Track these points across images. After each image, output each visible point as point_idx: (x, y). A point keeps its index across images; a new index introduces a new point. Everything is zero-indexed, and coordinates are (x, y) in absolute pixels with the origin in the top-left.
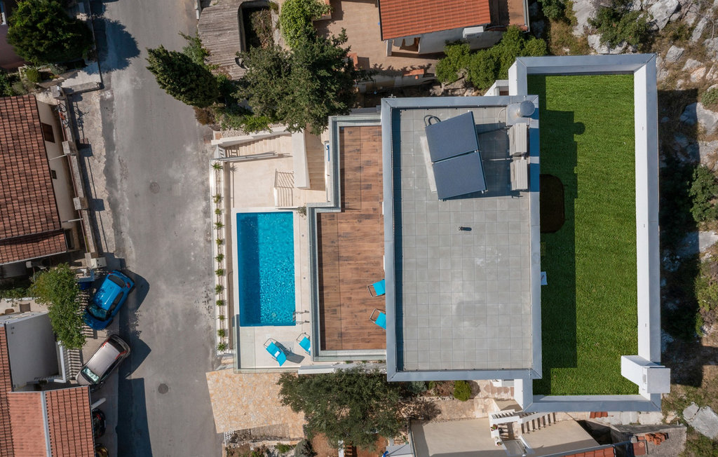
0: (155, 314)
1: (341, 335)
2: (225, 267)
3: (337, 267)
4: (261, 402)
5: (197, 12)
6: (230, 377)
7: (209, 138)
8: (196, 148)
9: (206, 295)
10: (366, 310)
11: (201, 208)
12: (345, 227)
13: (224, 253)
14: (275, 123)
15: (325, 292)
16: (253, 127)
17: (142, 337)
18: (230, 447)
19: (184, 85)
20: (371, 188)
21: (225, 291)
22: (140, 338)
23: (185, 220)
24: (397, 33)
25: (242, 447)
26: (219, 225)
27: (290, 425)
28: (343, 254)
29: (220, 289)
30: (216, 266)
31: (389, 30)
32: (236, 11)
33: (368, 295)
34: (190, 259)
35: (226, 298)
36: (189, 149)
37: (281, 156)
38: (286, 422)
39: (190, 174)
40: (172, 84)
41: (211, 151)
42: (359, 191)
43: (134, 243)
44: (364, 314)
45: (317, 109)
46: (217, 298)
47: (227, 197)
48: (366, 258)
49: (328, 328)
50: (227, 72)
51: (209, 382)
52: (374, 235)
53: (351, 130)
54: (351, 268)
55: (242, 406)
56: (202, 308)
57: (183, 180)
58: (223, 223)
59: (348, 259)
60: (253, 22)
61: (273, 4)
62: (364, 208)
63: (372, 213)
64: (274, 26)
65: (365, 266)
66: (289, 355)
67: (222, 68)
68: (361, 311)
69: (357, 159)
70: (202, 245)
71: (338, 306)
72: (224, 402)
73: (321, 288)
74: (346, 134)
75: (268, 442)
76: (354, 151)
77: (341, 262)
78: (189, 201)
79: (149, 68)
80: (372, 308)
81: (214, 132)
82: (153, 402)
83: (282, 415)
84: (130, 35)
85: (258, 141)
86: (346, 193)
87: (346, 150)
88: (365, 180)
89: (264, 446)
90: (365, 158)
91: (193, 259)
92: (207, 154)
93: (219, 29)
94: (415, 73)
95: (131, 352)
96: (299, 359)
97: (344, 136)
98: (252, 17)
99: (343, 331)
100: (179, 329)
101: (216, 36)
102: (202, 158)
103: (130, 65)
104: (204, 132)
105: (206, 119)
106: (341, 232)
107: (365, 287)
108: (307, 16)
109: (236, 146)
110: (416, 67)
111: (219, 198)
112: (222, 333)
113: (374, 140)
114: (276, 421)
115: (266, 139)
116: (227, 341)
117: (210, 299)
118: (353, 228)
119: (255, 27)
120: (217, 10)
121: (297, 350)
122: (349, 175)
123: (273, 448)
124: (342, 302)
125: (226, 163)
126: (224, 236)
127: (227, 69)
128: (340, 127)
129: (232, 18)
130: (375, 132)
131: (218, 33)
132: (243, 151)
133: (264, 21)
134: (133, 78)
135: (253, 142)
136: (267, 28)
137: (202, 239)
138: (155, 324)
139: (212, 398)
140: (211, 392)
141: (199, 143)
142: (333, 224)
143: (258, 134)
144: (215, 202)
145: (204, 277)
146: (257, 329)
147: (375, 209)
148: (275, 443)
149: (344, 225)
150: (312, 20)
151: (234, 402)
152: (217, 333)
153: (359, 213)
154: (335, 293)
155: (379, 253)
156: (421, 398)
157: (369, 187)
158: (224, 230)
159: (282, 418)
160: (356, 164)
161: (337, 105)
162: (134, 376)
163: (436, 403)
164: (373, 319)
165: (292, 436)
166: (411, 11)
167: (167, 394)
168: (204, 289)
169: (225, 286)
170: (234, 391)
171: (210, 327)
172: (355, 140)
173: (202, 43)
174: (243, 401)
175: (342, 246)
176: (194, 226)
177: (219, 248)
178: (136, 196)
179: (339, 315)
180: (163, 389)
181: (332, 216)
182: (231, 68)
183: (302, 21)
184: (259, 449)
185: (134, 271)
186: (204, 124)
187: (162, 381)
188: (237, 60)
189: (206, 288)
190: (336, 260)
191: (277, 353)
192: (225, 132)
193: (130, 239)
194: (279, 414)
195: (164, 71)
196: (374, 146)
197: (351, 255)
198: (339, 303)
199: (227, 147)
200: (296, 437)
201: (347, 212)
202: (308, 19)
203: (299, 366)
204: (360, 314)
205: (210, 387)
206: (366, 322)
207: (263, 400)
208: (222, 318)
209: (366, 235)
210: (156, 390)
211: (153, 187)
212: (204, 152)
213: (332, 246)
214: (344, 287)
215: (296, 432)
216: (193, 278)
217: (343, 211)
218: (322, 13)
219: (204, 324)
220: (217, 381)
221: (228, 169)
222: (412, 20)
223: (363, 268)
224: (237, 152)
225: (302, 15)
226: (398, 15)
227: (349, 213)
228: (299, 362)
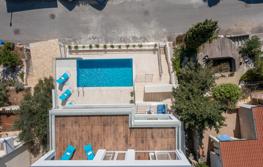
0: (87, 13)
1: (64, 126)
2: (108, 49)
3: (100, 124)
4: (44, 65)
5: (229, 36)
6: (56, 50)
7: (169, 40)
8: (165, 33)
9: (96, 37)
10: (77, 139)
11: (137, 35)
12: (121, 129)
13: (114, 49)
14: (176, 75)
15: (87, 117)
16: (174, 64)
17: (77, 7)
18: (24, 49)
19: (197, 36)
20: (142, 143)
21: (96, 49)
22: (76, 6)
23: (131, 28)
24: (223, 150)
25: (24, 55)
26: (128, 46)
27: (33, 78)
28: (107, 128)
29: (97, 46)
30: (109, 45)
31: (224, 146)
32: (231, 56)
33: (85, 140)
34: (113, 30)
35: (93, 49)
36: (164, 30)
37: (160, 76)
38: (35, 77)
39: (153, 30)
40: (198, 31)
41: (163, 41)
42: (141, 136)
43: (121, 4)
44: (75, 138)
45: (185, 113)
46: (93, 45)
47: (141, 49)
48: (104, 140)
49: (67, 119)
50: (201, 52)
51: (54, 40)
52: (117, 144)
53: (173, 133)
54: (99, 132)
55: (42, 56)
56: (90, 35)
57: (150, 27)
58: (129, 48)
59: (104, 130)
60: (225, 63)
61: (234, 74)
62: (131, 139)
63: (129, 143)
64: (222, 74)
65: (100, 139)
66: (63, 84)
67: (203, 49)
68: (76, 137)
69: (158, 136)
70: (120, 36)
71: (79, 124)
72: (44, 47)
73: (88, 116)
74: (171, 130)
75: (26, 68)
76: (162, 134)
77: (102, 126)
78: (140, 30)
79: (206, 20)
80: (78, 142)
81: (172, 42)
82: (47, 11)
83: (38, 75)
84: (218, 2)
85: (168, 64)
86: (139, 129)
87: (163, 130)
88: (146, 140)
89: (24, 65)
90: (158, 140)
91: (113, 31)
92: (162, 38)
93: (222, 47)
94: (201, 151)
95: (69, 1)
96: (61, 89)
97: (170, 129)
98: (227, 63)
99: (66, 127)
100: (80, 24)
101: (219, 47)
102: (160, 36)
103: (204, 3)
104: (172, 37)
105: (179, 40)
106: (118, 127)
107: (89, 139)
108: (231, 98)
109: (165, 53)
110: (203, 150)
111: (141, 46)
112: (76, 47)
113: (168, 145)
114: (35, 72)
115: (169, 68)
116: (73, 49)
117: (94, 39)
118: (121, 133)
119: (222, 65)
120: (231, 47)
121: (65, 88)
122: (149, 131)
123: (22, 71)
124: (81, 126)
125: (157, 49)
126: (122, 48)
127: (202, 51)
128: (175, 127)
129: (227, 54)
130: (172, 146)
131: (220, 47)
132: (163, 56)
133: (224, 69)
134: (198, 4)
135: (167, 62)
136: (221, 70)
137: (122, 36)
138: (82, 13)
139: (46, 42)
140: (49, 41)
141: (167, 35)
142: (123, 122)
143: (171, 65)
144: (139, 45)
145: (105, 36)
146: (75, 68)
147: (130, 145)
148: (25, 71)
149: (122, 128)
150: (228, 100)
151: (44, 52)
152: (76, 45)
153: (129, 136)
154: (86, 123)
155: (107, 147)
156: (42, 148)
157: (143, 142)
158: (126, 48)
159: (36, 75)
160: (155, 135)
161: (187, 124)
162: (59, 3)
163: (39, 155)
164: (72, 144)
165: (28, 79)
166: (234, 158)
167: (50, 18)
168: (99, 36)
169: (99, 49)
170: (49, 52)
171: (81, 39)
172: (168, 134)
173: (216, 39)
174: (45, 57)
175: (111, 127)
176: (128, 32)
177: (117, 46)
178: (143, 5)
179: (74, 125)
180: (53, 16)
181: (127, 122)
182: (203, 53)
183: (228, 95)
184: (22, 63)
185: (107, 3)
186: (176, 39)
187: (56, 16)
188: (207, 56)
189: (99, 37)
190: (103, 124)
191: (63, 78)
192: (172, 49)
193: (122, 2)
194: (38, 73)
195: (205, 28)
196: (165, 145)
197: (106, 132)
198: (80, 125)
199: (165, 48)
200: (28, 81)
201: (129, 130)
202: (229, 98)
203: (57, 88)
204: (75, 136)
205: (51, 40)
206: (71, 139)
207: (45, 66)
208: (84, 47)
209: (117, 140)
210: (52, 13)
211: (147, 13)
212: (163, 37)
213: (111, 122)
214: (89, 128)
215: (30, 81)
216: (104, 31)
217: (130, 128)
218: (232, 104)
219: (82, 36)
220: (54, 44)
221: (154, 51)
222: (230, 158)
223: (99, 138)
224: (162, 53)
225: (231, 96)
226: (232, 151)
227: (129, 131)
228: (59, 89)
